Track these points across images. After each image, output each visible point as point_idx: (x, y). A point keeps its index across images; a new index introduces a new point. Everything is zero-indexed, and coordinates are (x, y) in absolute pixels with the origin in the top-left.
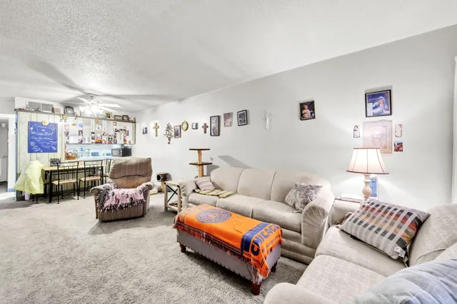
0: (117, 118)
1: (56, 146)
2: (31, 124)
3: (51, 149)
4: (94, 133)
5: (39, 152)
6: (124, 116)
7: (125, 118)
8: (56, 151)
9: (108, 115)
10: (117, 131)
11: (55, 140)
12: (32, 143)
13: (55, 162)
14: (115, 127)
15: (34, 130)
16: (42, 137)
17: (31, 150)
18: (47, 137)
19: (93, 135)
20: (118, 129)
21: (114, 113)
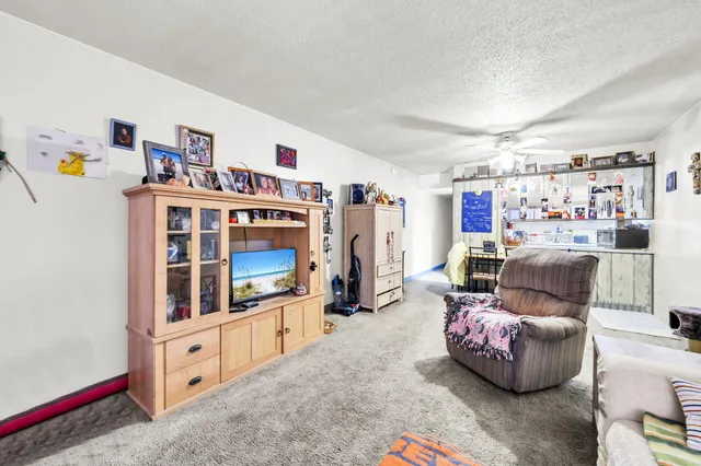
0: (599, 163)
1: (490, 223)
2: (465, 195)
3: (485, 228)
4: (546, 200)
5: (472, 231)
6: (619, 154)
7: (622, 160)
8: (490, 231)
9: (578, 162)
10: (595, 191)
11: (490, 215)
12: (466, 219)
13: (489, 246)
14: (593, 183)
15: (468, 203)
16: (475, 211)
17: (464, 230)
18: (481, 210)
19: (545, 203)
20: (600, 185)
21: (592, 153)
